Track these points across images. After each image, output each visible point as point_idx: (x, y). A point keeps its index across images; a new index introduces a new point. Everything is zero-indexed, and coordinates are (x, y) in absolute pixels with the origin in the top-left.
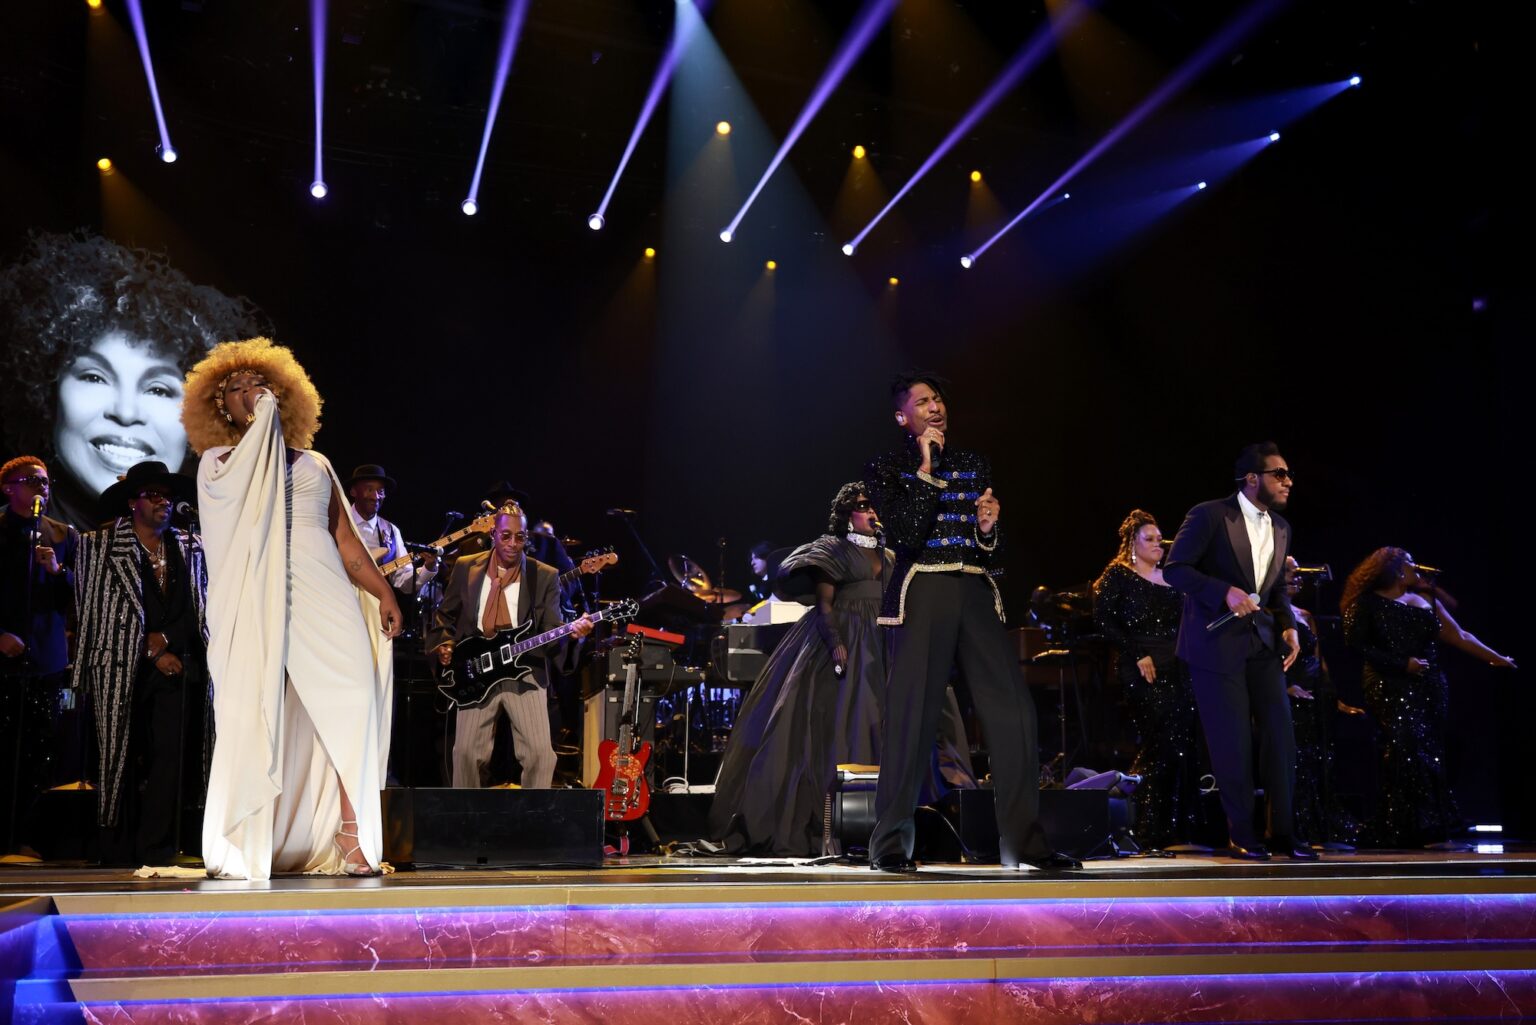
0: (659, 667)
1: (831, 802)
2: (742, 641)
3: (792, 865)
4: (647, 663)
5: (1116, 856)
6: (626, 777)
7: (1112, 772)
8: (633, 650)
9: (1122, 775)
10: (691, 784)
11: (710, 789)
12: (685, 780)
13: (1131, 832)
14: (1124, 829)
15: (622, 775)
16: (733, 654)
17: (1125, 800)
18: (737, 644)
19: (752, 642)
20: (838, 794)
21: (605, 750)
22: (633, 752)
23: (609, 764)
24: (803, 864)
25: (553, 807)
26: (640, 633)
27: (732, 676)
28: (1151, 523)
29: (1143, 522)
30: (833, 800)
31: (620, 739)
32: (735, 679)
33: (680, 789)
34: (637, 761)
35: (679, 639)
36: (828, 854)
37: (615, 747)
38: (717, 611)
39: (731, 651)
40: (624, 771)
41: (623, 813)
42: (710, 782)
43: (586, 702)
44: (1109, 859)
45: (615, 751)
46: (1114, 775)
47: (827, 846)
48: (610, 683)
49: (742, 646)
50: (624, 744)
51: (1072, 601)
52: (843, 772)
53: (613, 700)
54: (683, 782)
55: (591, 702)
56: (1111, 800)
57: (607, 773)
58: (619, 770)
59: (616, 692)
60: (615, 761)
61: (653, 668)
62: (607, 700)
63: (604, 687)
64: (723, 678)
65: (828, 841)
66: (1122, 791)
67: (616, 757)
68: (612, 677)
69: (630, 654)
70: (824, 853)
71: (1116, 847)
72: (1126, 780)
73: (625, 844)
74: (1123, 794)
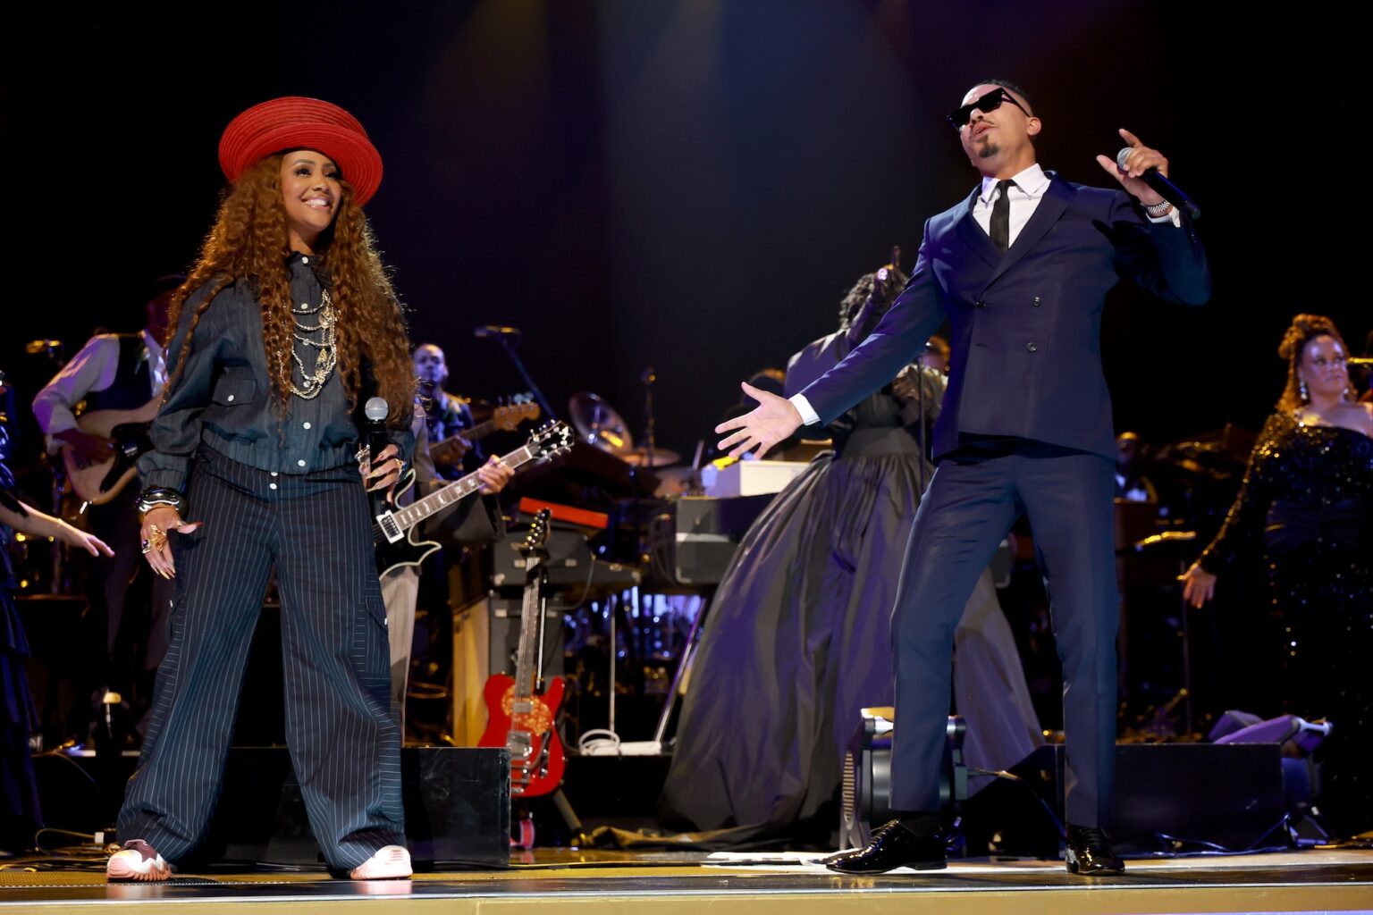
0: (571, 563)
1: (855, 766)
2: (698, 522)
3: (798, 863)
4: (555, 556)
5: (1293, 847)
6: (528, 729)
7: (1285, 718)
8: (534, 537)
9: (1302, 721)
10: (624, 739)
11: (652, 748)
12: (611, 733)
13: (1315, 811)
14: (1302, 805)
15: (521, 728)
16: (684, 544)
17: (1304, 761)
18: (691, 527)
19: (713, 523)
20: (866, 754)
21: (494, 690)
22: (538, 693)
23: (501, 712)
24: (816, 862)
25: (430, 776)
26: (545, 511)
27: (683, 575)
28: (1325, 332)
29: (1310, 334)
30: (858, 762)
31: (518, 674)
32: (687, 581)
33: (606, 746)
34: (545, 707)
35: (600, 519)
36: (850, 846)
37: (509, 684)
38: (648, 478)
39: (681, 537)
40: (524, 720)
41: (524, 786)
42: (649, 737)
43: (457, 618)
44: (1284, 852)
45: (511, 691)
46: (1289, 723)
47: (849, 833)
48: (497, 589)
49: (697, 530)
50: (524, 680)
51: (1201, 458)
52: (873, 720)
53: (502, 613)
54: (607, 737)
55: (465, 618)
56: (1284, 760)
57: (498, 724)
58: (516, 720)
59: (506, 602)
60: (512, 705)
61: (561, 564)
62: (491, 615)
63: (486, 595)
64: (669, 578)
65: (849, 827)
66: (1298, 746)
67: (511, 700)
68: (499, 579)
69: (531, 544)
70: (842, 844)
71: (1294, 833)
72: (1308, 730)
73: (528, 833)
74: (1302, 752)
